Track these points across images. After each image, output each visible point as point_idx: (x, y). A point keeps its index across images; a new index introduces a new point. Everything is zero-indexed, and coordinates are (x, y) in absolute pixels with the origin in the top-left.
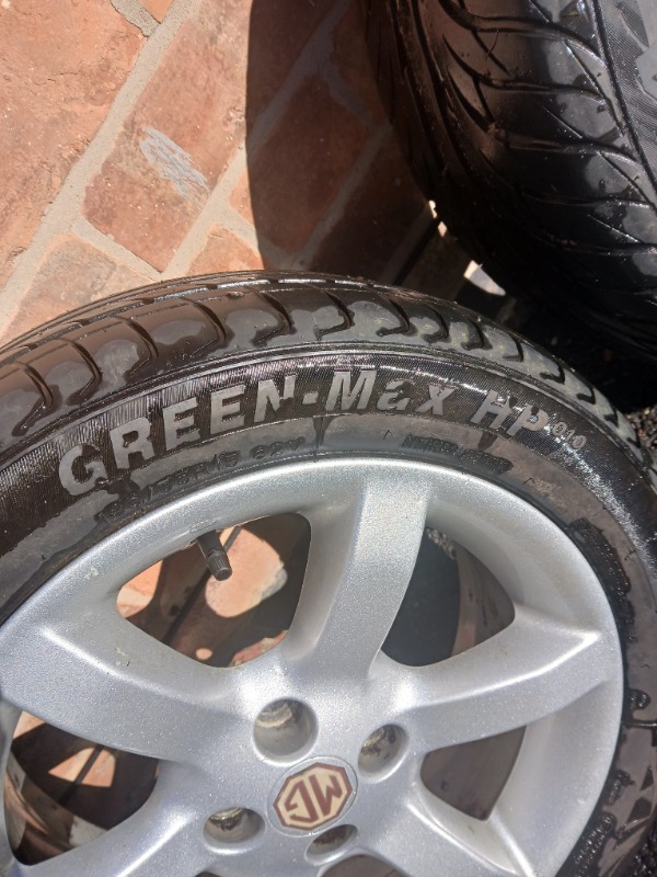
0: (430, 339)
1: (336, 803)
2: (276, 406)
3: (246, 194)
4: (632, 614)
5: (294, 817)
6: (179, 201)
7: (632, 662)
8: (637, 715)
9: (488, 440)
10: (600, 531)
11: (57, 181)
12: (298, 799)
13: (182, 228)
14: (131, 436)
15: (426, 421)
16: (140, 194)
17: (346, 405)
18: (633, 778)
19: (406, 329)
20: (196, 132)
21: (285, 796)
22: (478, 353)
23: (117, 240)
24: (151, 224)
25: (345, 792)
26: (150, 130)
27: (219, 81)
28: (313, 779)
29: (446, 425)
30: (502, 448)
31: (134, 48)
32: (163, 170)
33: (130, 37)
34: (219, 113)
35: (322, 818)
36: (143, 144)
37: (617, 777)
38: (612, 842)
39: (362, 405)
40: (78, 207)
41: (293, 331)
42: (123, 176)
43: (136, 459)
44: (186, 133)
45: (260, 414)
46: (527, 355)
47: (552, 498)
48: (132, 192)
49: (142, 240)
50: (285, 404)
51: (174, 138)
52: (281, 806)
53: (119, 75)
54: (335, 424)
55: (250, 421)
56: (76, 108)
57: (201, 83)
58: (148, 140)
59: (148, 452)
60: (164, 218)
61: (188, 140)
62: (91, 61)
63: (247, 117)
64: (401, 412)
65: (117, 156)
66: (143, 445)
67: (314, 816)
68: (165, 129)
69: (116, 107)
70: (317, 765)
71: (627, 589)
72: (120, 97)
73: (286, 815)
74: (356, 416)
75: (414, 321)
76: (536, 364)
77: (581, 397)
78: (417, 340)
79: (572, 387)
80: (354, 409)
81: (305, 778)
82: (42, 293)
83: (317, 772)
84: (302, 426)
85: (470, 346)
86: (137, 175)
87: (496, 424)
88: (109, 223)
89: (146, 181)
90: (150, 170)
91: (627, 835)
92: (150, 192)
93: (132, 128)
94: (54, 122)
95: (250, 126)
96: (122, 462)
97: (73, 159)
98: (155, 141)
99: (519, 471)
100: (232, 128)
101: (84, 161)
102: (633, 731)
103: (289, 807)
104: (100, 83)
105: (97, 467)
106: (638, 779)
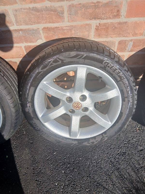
0: (133, 85)
1: (78, 108)
2: (120, 76)
3: (130, 56)
4: (115, 125)
5: (74, 105)
6: (126, 49)
7: (109, 130)
8: (104, 135)
9: (126, 97)
10: (122, 115)
11: (122, 36)
12: (76, 104)
13: (123, 52)
14: (111, 65)
15: (125, 90)
16: (124, 45)
17: (123, 82)
18: (96, 139)
19: (133, 83)
20: (135, 47)
21: (76, 103)
22: (134, 91)
23: (118, 46)
24: (121, 48)
25: (79, 109)
26: (132, 42)
27: (142, 45)
28: (79, 104)
29: (126, 92)
30: (126, 99)
31: (140, 35)
32: (128, 46)
33: (141, 34)
34: (138, 48)
35: (75, 108)
36: (130, 42)
37: (95, 138)
38: (87, 142)
39: (124, 83)
40: (119, 40)
41: (127, 73)
42: (126, 42)
43: (109, 67)
44: (134, 46)
45: (118, 75)
46: (136, 96)
47: (123, 108)
48: (124, 44)
49: (119, 48)
50: (121, 76)
51: (133, 45)
52: (75, 103)
53: (137, 36)
54: (121, 82)
55: (117, 74)
56: (131, 34)
57: (141, 44)
58: (131, 43)
59: (110, 67)
60: (123, 49)
61: (133, 46)
62: (137, 32)
63: (139, 50)
64: (125, 87)
65: (128, 41)
66: (110, 66)
67: (75, 107)
68: (133, 43)
69: (133, 37)
70: (81, 104)
71: (117, 123)
72: (134, 37)
73: (74, 104)
74: (122, 83)
75: (134, 83)
76: (136, 97)
77: (135, 104)
78: (133, 84)
79: (136, 102)
80: (123, 83)
81: (79, 103)
82: (107, 42)
83: (80, 104)
84: (119, 79)
85: (135, 89)
86: (126, 44)
87: (128, 97)
88: (119, 44)
89: (126, 45)
90: (128, 45)
91: (89, 144)
92: (125, 46)
93: (131, 40)
94: (128, 33)
95: (138, 51)
96: (108, 66)
97: (125, 37)
98: (132, 43)
99: (124, 103)
100: (137, 50)
101: (125, 38)
102: (101, 135)
103: (75, 104)
104: (135, 34)
105: (106, 64)
106: (96, 140)
